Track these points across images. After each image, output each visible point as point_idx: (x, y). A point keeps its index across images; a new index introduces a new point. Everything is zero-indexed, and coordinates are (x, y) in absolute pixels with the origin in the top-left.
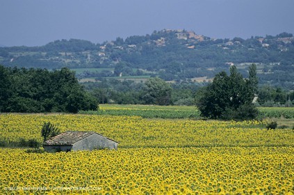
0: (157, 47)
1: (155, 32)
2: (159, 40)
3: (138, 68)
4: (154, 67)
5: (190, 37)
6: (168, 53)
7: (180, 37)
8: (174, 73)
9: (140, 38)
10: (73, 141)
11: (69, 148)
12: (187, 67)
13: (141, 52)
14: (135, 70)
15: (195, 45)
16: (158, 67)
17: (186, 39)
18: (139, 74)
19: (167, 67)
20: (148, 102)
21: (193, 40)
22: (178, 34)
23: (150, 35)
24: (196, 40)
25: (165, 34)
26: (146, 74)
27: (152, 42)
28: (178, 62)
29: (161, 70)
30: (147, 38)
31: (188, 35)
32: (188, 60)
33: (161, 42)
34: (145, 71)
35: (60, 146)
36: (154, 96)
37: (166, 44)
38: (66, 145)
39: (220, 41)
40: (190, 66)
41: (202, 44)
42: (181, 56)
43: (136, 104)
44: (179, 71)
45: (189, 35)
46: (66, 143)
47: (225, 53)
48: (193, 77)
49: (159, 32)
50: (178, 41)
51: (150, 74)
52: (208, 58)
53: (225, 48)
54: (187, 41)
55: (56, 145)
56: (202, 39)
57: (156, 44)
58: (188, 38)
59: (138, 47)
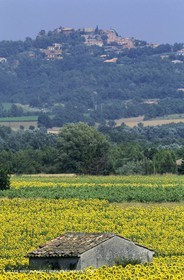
0: (46, 62)
1: (42, 32)
2: (51, 49)
3: (12, 102)
4: (44, 100)
5: (109, 41)
6: (68, 72)
7: (90, 42)
8: (81, 111)
9: (15, 44)
10: (81, 250)
11: (73, 261)
12: (104, 98)
13: (15, 70)
14: (7, 107)
15: (118, 56)
16: (51, 99)
17: (101, 45)
18: (16, 113)
19: (67, 99)
20: (66, 168)
21: (114, 48)
22: (86, 37)
23: (34, 38)
24: (120, 46)
25: (60, 37)
26: (29, 114)
27: (37, 53)
28: (87, 89)
29: (57, 105)
30: (27, 45)
31: (105, 38)
32: (107, 86)
33: (54, 52)
34: (26, 108)
35: (57, 258)
36: (75, 158)
37: (63, 55)
38: (67, 257)
39: (165, 49)
40: (111, 96)
41: (131, 54)
42: (93, 78)
43: (38, 172)
44: (91, 106)
45: (107, 38)
46: (67, 253)
47: (177, 71)
48: (117, 118)
49: (50, 34)
50: (86, 50)
51: (36, 114)
52: (144, 80)
53: (175, 62)
54: (102, 49)
55: (51, 257)
56: (131, 45)
57: (44, 55)
58: (105, 44)
59: (11, 62)
